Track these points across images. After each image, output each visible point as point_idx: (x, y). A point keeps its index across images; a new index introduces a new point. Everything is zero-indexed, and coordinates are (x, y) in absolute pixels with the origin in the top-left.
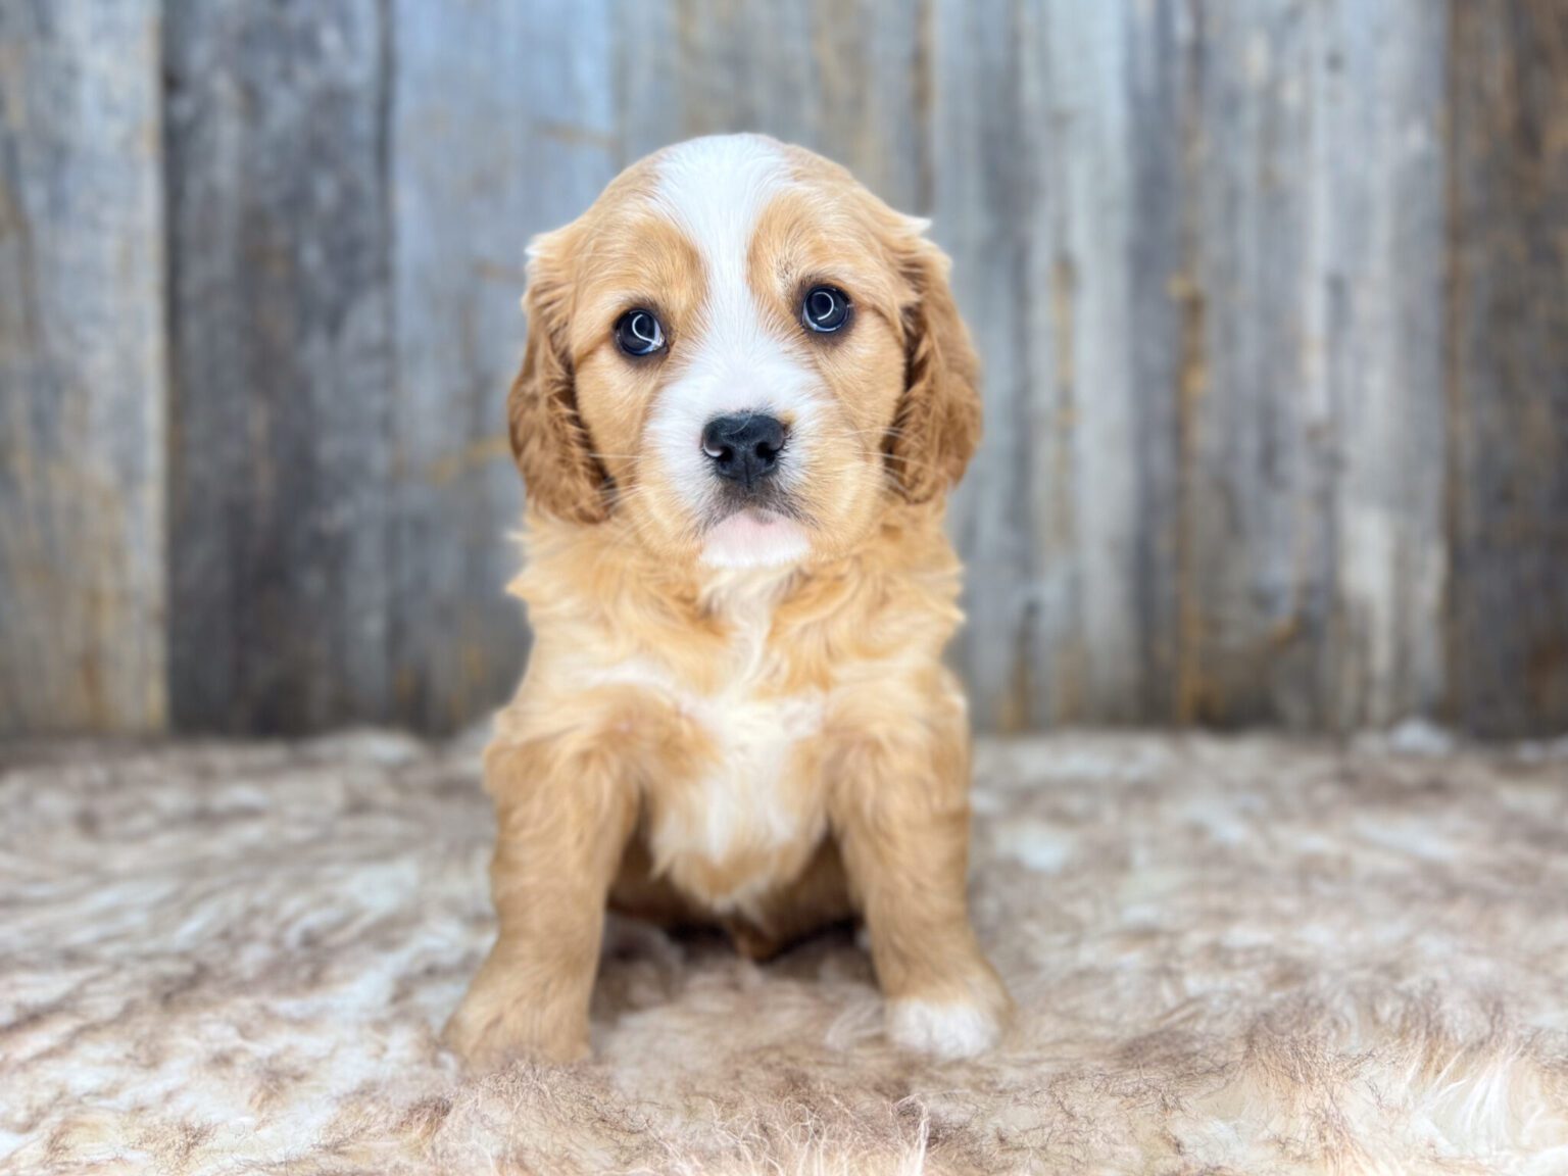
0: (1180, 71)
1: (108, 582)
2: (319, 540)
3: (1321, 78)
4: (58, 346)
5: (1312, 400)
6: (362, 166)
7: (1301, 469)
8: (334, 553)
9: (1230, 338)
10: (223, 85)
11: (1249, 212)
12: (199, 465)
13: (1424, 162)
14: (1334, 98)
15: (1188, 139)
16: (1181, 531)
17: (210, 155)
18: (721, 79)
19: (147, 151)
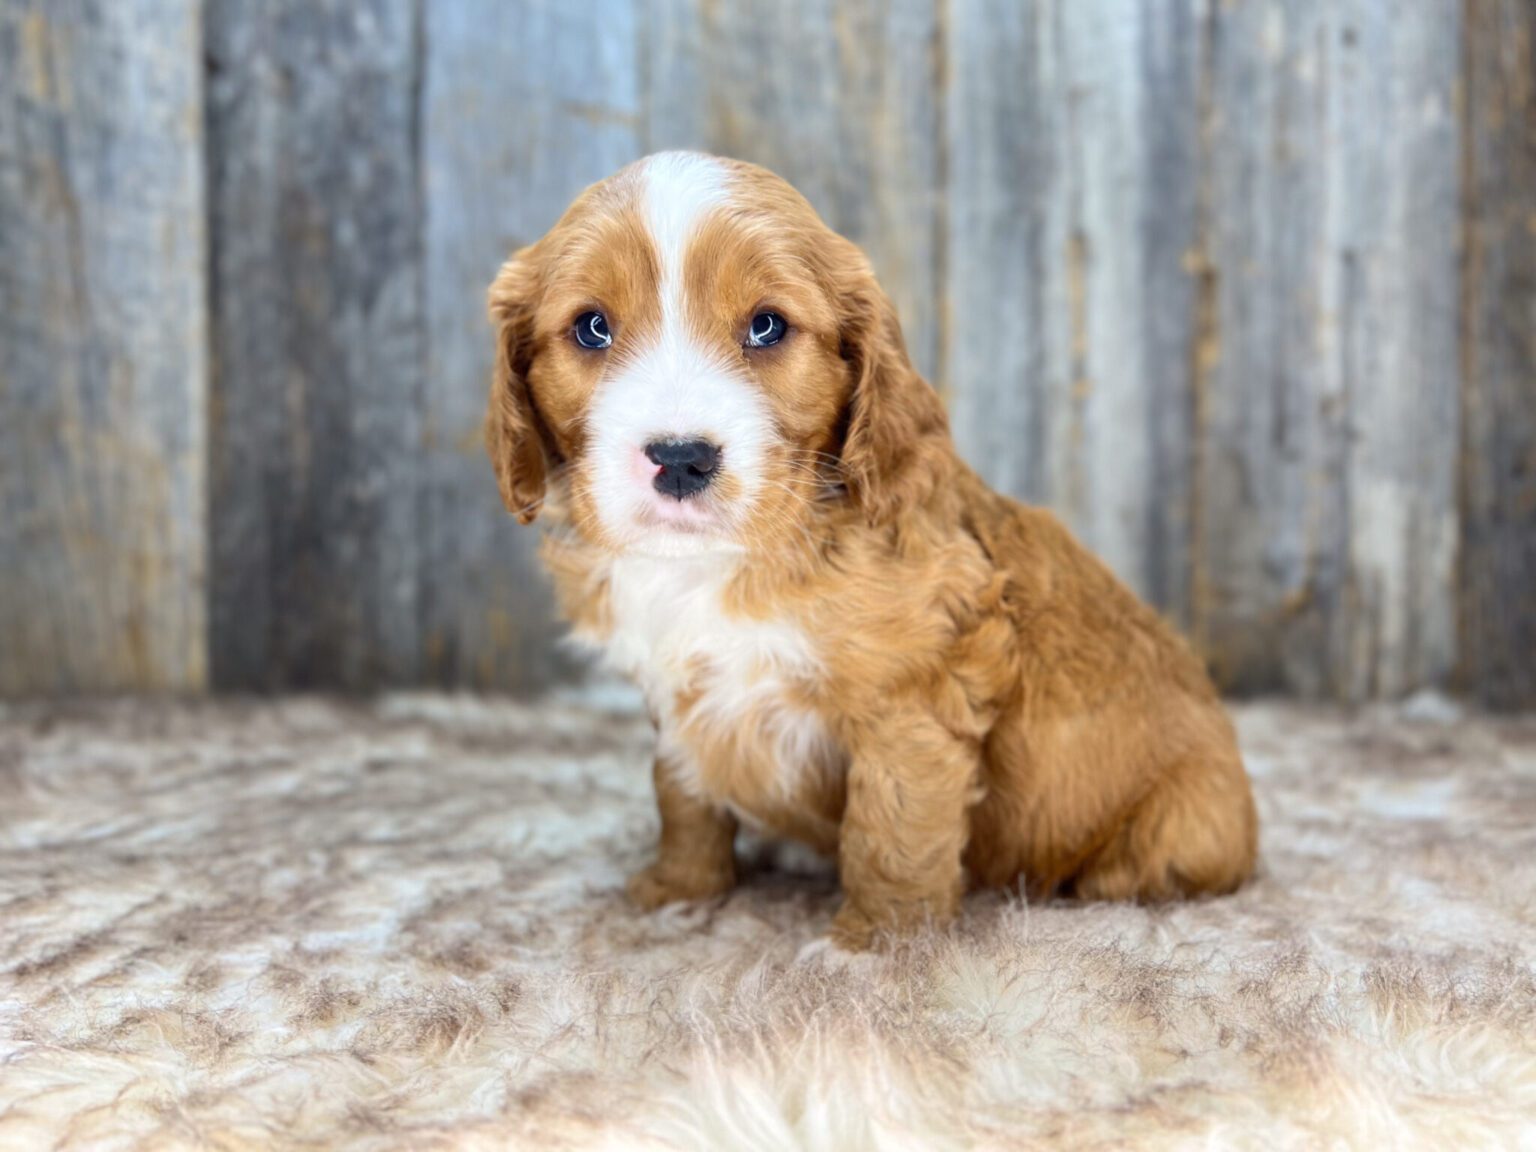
0: (1196, 47)
1: (152, 547)
2: (352, 506)
3: (1336, 53)
4: (106, 320)
5: (1327, 375)
6: (395, 146)
7: (1312, 441)
8: (367, 520)
9: (1243, 311)
10: (262, 68)
11: (1263, 184)
12: (238, 435)
13: (1439, 136)
14: (1348, 73)
15: (1203, 113)
16: (1193, 502)
17: (250, 136)
18: (743, 59)
19: (190, 133)
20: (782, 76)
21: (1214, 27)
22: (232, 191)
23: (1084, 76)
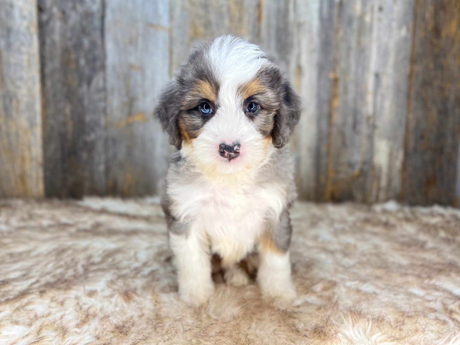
0: (335, 11)
1: (27, 154)
2: (85, 143)
3: (376, 14)
4: (11, 87)
5: (369, 109)
6: (97, 35)
7: (364, 129)
8: (90, 147)
9: (346, 91)
10: (55, 10)
11: (353, 54)
12: (51, 122)
13: (405, 39)
14: (380, 20)
15: (337, 31)
16: (329, 145)
17: (53, 31)
18: (201, 12)
19: (34, 30)
20: (213, 17)
21: (341, 5)
22: (47, 48)
23: (302, 19)
